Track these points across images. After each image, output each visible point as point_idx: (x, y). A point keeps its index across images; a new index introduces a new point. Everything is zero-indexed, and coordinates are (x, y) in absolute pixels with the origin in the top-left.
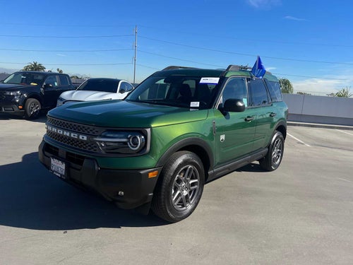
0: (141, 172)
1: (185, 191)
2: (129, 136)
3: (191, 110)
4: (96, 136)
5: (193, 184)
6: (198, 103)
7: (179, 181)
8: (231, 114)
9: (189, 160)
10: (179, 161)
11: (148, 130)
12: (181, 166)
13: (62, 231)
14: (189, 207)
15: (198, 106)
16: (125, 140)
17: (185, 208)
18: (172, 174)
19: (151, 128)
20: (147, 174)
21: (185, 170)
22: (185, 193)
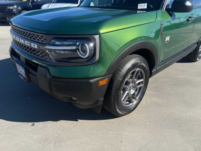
0: (92, 81)
1: (132, 90)
2: (78, 44)
3: (138, 12)
4: (45, 44)
5: (139, 84)
6: (146, 4)
7: (127, 83)
8: (177, 14)
9: (137, 63)
10: (128, 65)
11: (97, 37)
12: (129, 70)
13: (31, 124)
14: (135, 102)
15: (146, 7)
16: (74, 48)
17: (132, 104)
18: (121, 79)
19: (100, 34)
20: (98, 82)
21: (133, 73)
22: (132, 92)
